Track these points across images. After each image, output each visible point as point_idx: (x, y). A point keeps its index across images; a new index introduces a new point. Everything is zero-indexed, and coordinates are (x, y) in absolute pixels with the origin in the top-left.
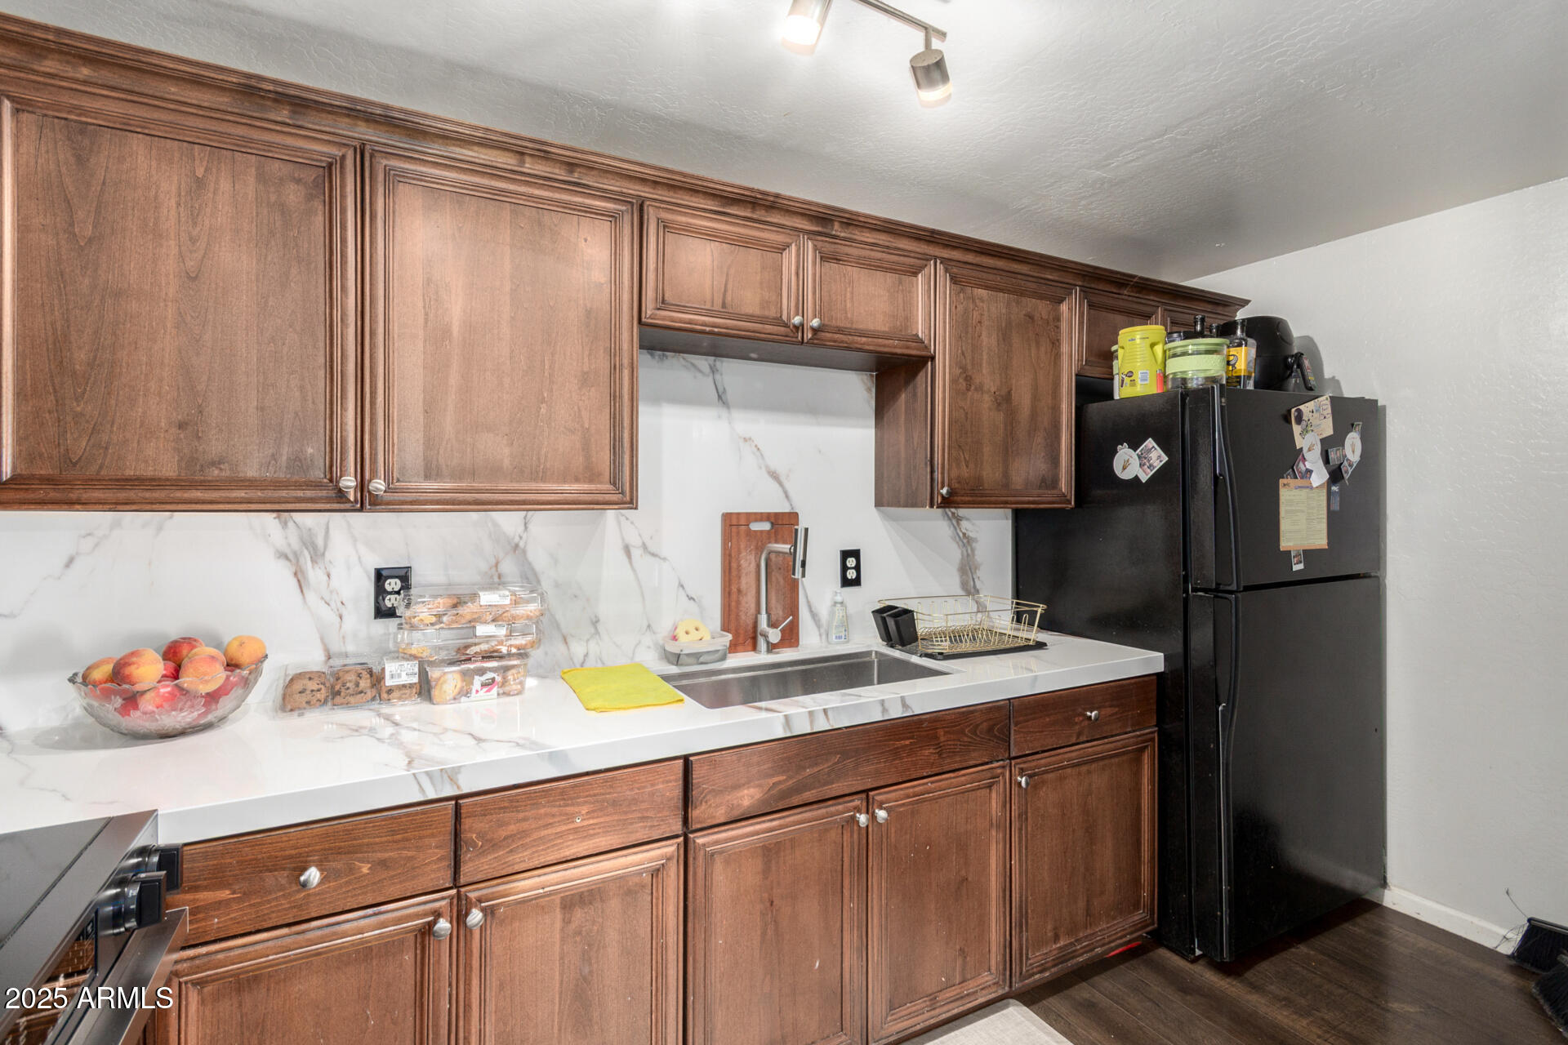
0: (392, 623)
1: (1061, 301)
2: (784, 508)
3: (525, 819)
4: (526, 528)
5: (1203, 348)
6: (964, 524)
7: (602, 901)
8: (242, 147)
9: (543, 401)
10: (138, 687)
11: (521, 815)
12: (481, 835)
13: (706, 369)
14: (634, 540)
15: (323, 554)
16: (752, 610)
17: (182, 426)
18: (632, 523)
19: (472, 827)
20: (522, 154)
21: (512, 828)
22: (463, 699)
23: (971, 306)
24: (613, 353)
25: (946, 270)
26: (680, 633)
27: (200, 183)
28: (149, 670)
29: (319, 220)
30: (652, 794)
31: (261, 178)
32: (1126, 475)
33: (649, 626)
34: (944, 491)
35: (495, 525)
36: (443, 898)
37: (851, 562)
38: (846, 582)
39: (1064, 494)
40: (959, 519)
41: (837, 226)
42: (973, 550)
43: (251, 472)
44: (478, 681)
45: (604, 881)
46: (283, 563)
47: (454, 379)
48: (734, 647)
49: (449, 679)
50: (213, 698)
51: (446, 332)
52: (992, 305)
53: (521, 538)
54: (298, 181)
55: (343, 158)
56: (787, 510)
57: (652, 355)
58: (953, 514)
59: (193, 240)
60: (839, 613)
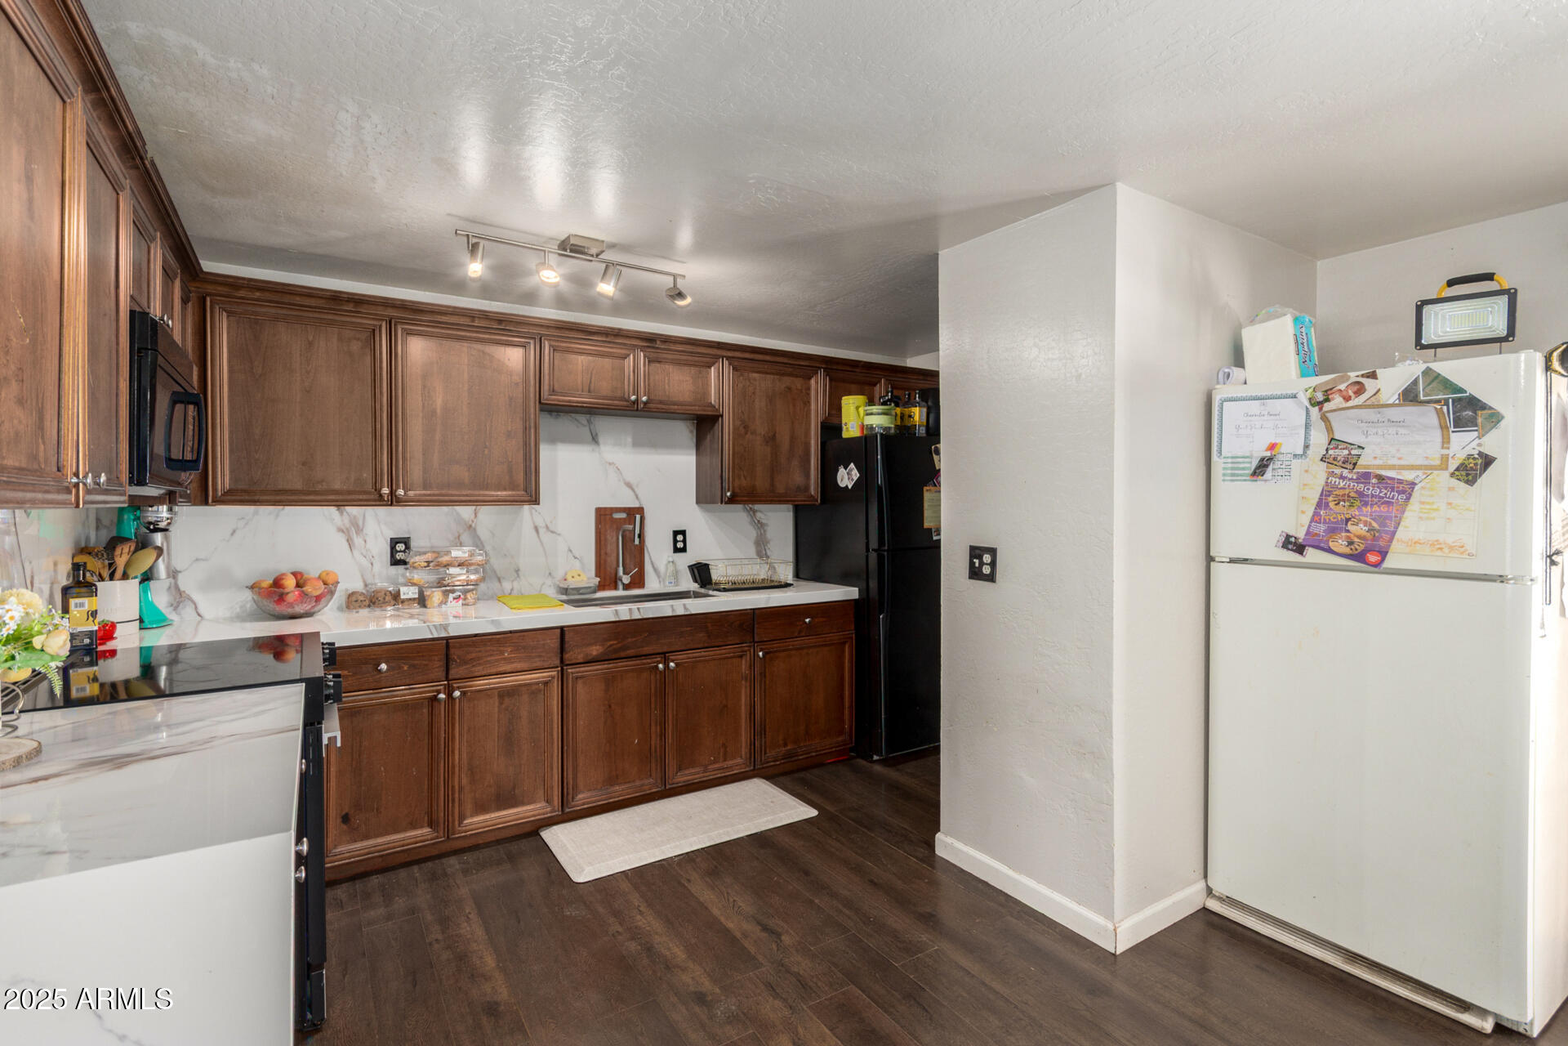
0: (400, 568)
1: (810, 378)
2: (636, 505)
3: (480, 651)
4: (476, 516)
5: (880, 411)
6: (759, 515)
7: (519, 695)
8: (331, 323)
9: (486, 447)
10: (286, 590)
11: (477, 649)
12: (459, 657)
13: (585, 422)
14: (540, 523)
15: (362, 530)
16: (614, 565)
17: (304, 464)
18: (539, 513)
19: (455, 653)
20: (474, 317)
21: (474, 655)
22: (443, 606)
23: (748, 383)
24: (525, 420)
25: (730, 364)
26: (569, 577)
27: (310, 344)
28: (290, 583)
29: (368, 359)
30: (544, 645)
31: (340, 339)
32: (842, 485)
33: (550, 574)
34: (728, 494)
35: (458, 514)
36: (441, 685)
37: (680, 538)
38: (676, 550)
39: (812, 496)
40: (755, 512)
41: (658, 342)
42: (765, 531)
43: (337, 486)
44: (451, 596)
45: (520, 685)
46: (341, 534)
47: (438, 436)
48: (601, 587)
49: (436, 596)
50: (318, 599)
51: (434, 412)
52: (762, 383)
53: (473, 521)
54: (358, 339)
55: (380, 326)
56: (637, 505)
57: (551, 415)
58: (751, 508)
59: (308, 372)
60: (671, 568)
